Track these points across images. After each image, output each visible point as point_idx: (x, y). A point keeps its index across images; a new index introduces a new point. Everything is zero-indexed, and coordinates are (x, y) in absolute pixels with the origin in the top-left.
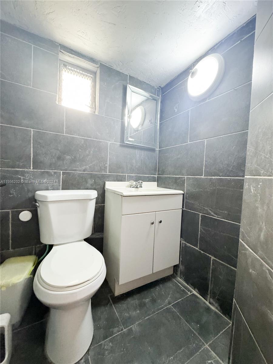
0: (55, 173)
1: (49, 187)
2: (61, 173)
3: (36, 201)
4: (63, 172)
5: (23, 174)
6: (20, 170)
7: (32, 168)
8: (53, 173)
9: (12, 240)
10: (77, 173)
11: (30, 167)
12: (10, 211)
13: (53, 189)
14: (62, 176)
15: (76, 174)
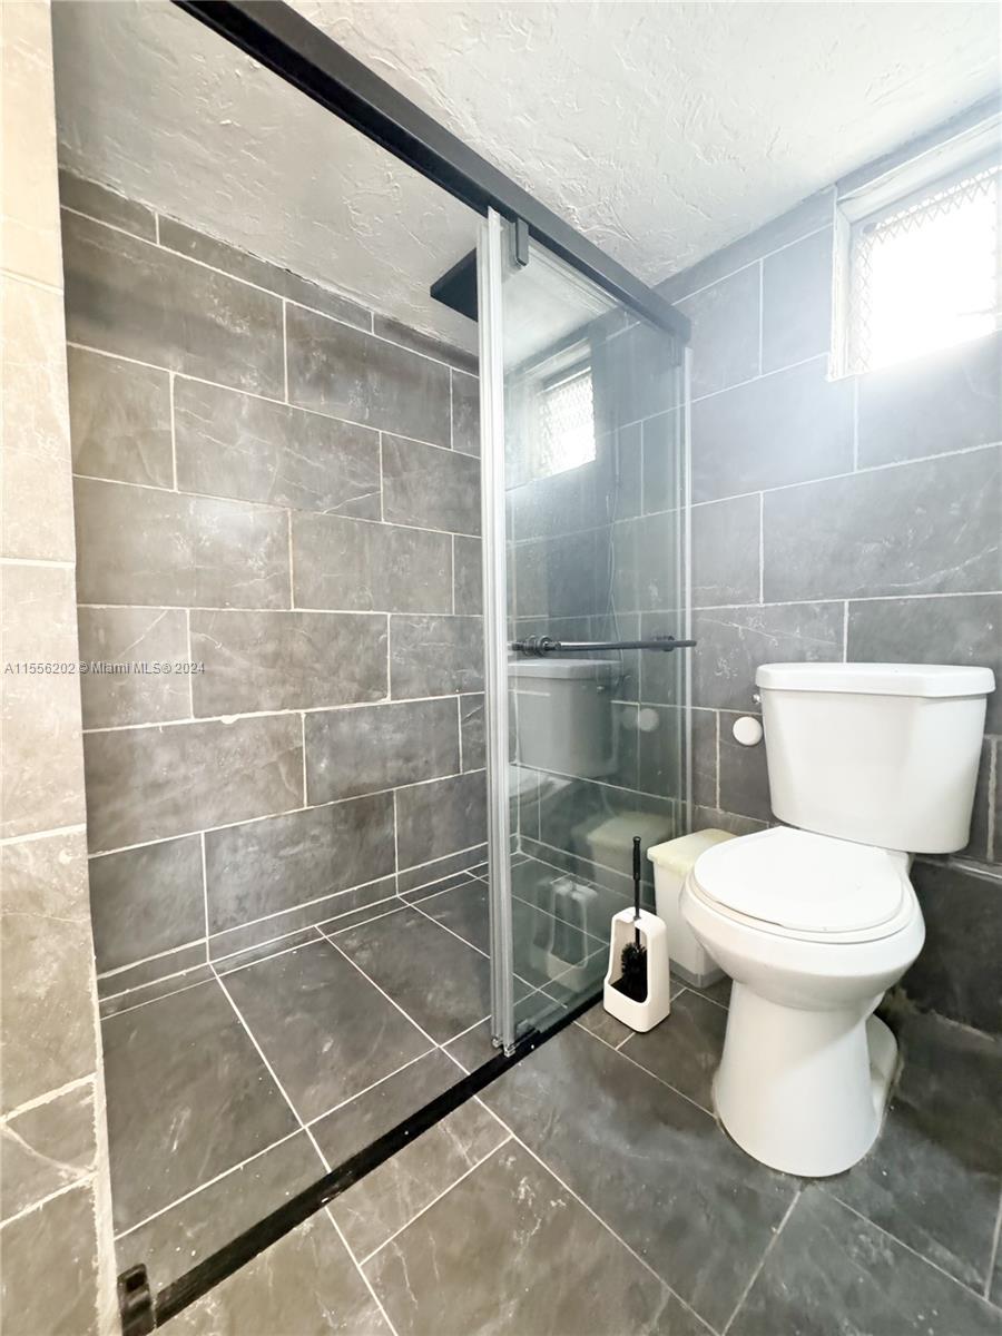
0: (825, 607)
1: (809, 654)
2: (846, 605)
3: (757, 690)
4: (850, 603)
5: (742, 617)
6: (737, 607)
7: (761, 599)
8: (818, 610)
9: (721, 787)
10: (906, 600)
11: (758, 597)
12: (717, 711)
13: (820, 660)
14: (847, 614)
15: (902, 603)
